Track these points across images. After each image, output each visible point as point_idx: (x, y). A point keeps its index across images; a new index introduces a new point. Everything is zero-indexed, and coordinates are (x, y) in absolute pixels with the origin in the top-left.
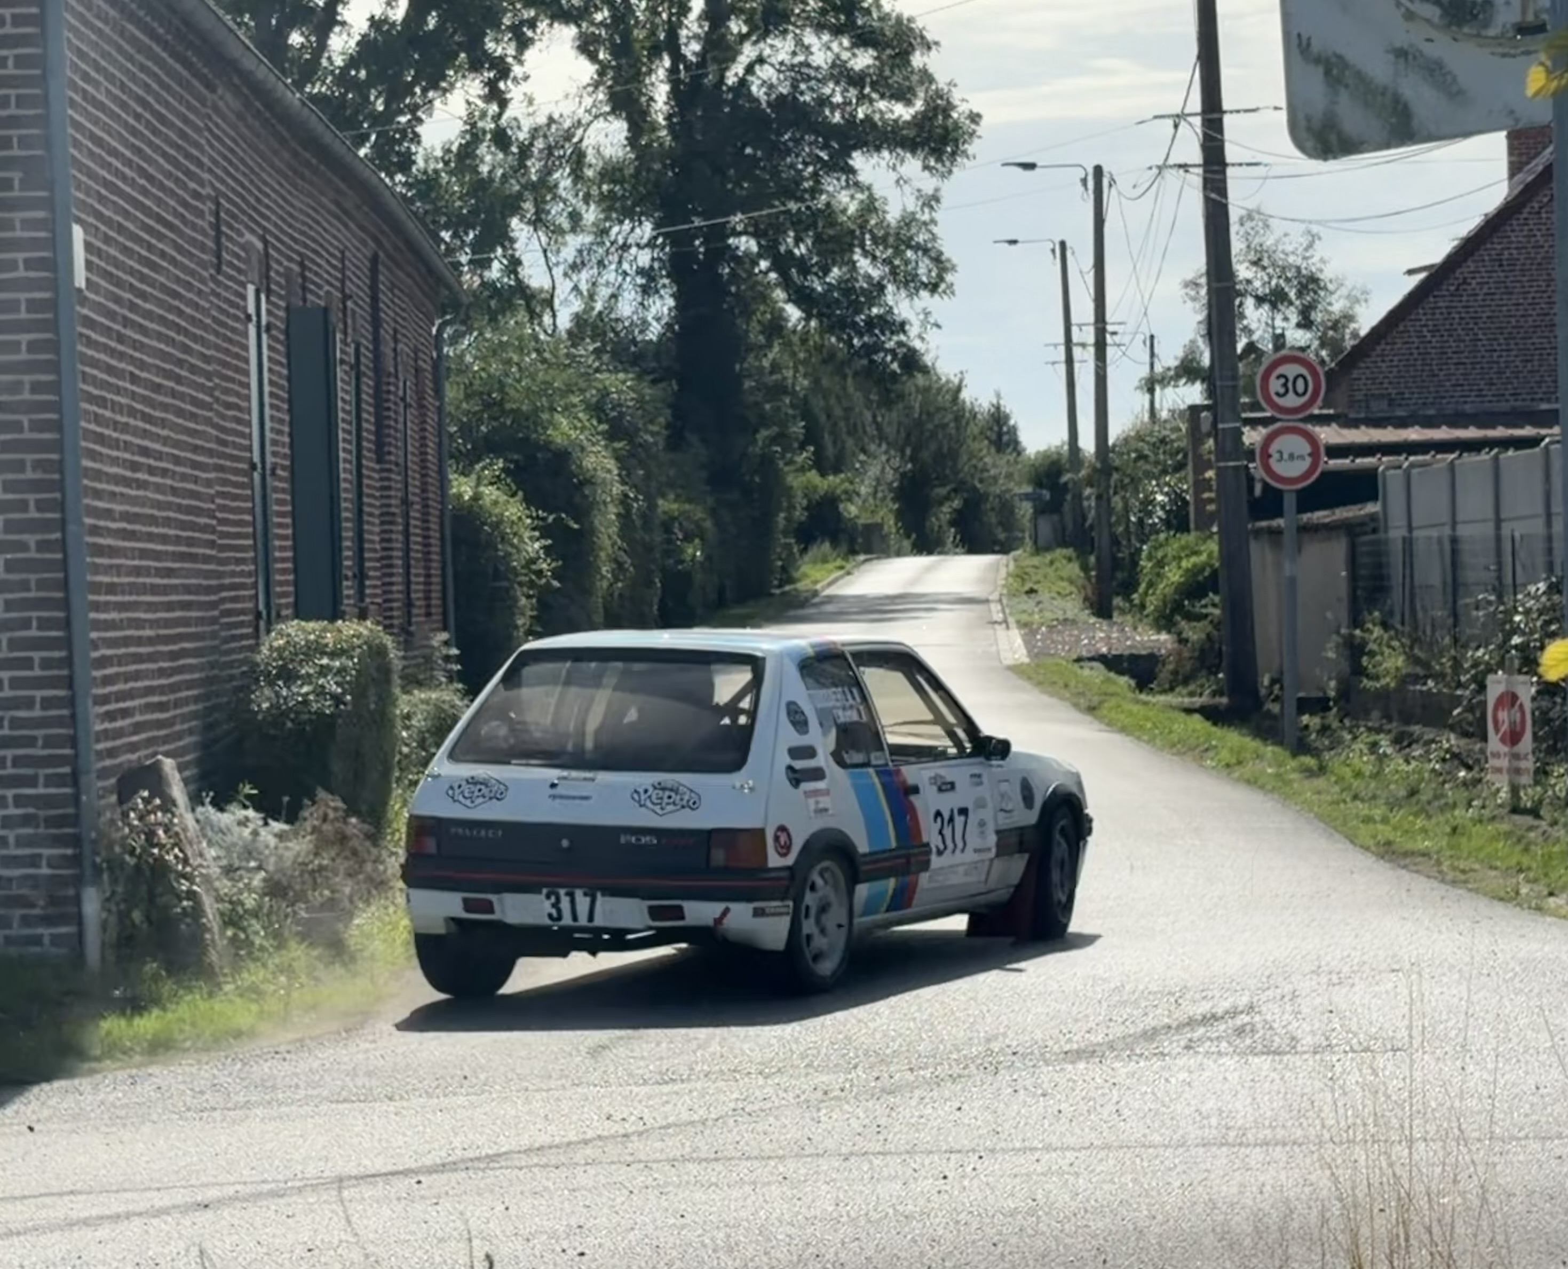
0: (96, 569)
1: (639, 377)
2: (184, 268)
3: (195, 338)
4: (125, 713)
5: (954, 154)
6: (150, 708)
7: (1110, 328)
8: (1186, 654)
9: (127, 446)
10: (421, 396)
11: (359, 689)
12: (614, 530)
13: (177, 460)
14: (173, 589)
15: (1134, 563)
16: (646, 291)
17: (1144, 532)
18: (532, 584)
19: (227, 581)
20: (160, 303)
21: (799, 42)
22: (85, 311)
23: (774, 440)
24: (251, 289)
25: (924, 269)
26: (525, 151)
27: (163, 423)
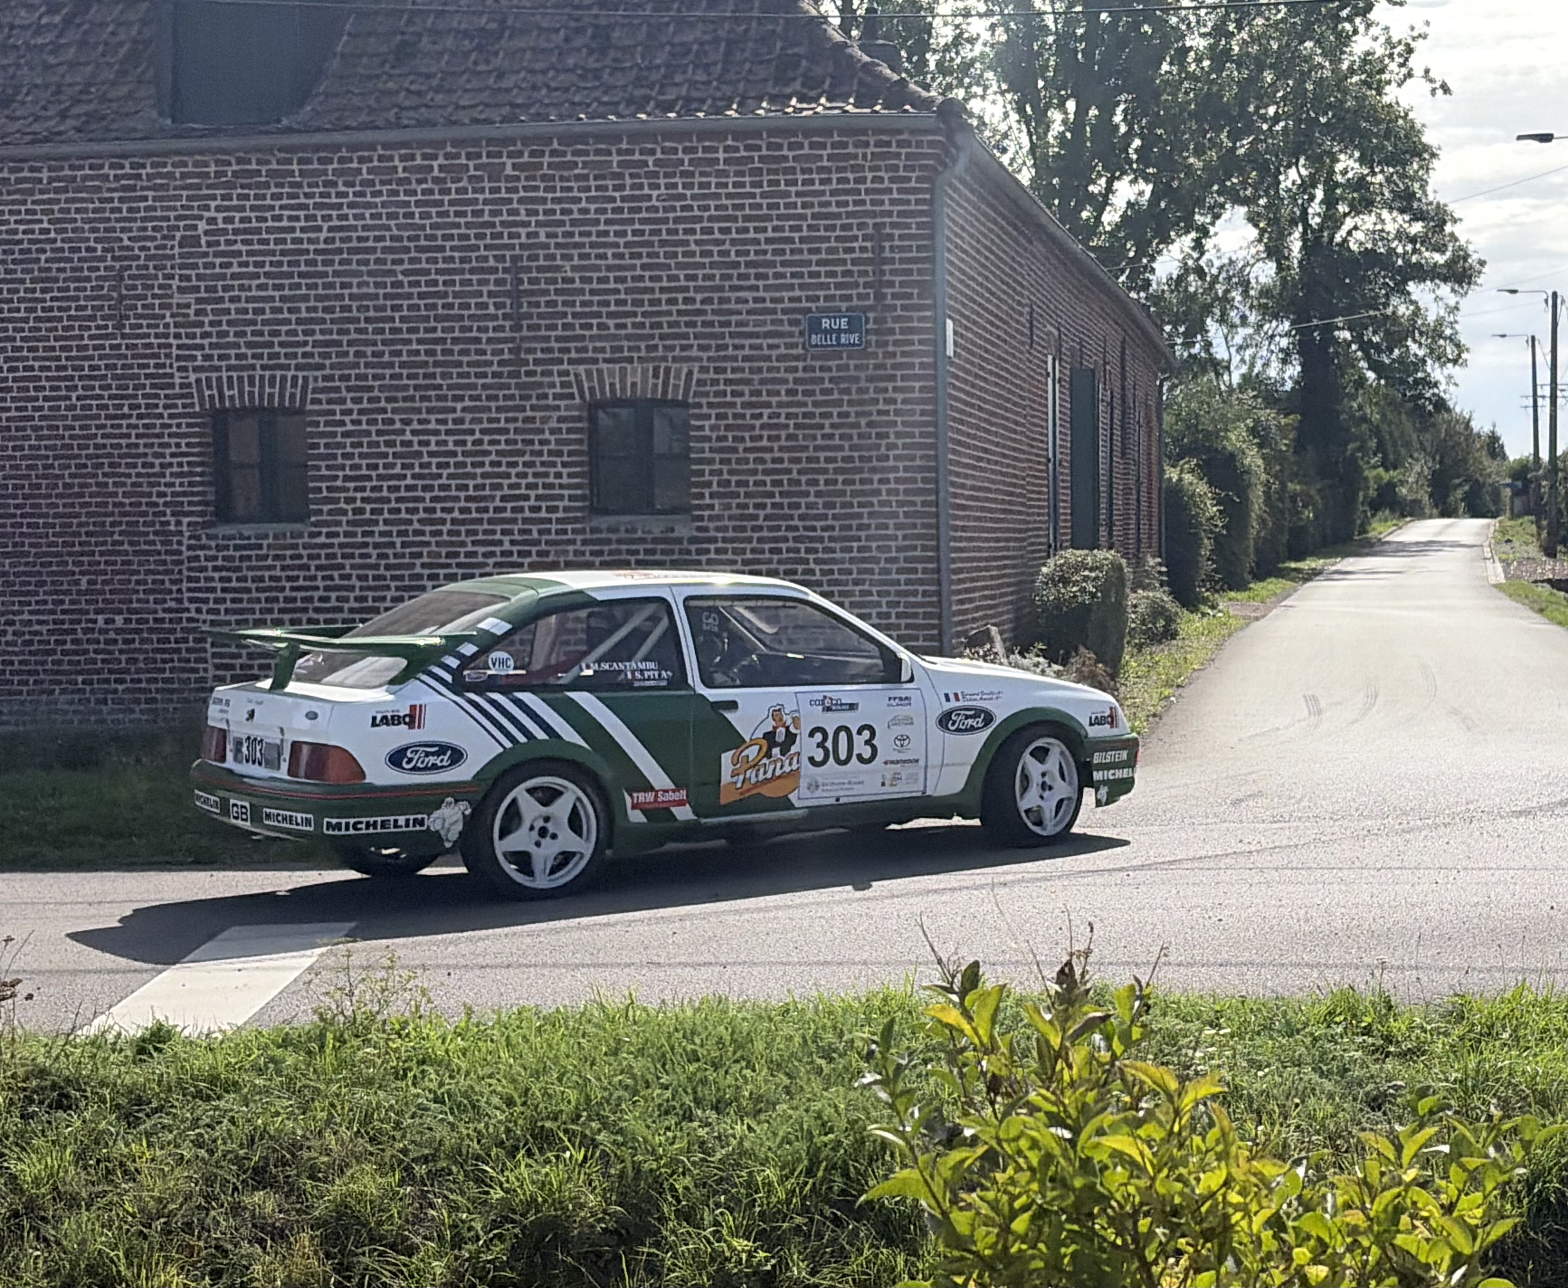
0: (956, 518)
1: (1278, 412)
2: (1010, 345)
3: (1016, 386)
4: (971, 600)
5: (1469, 283)
6: (986, 597)
9: (976, 448)
10: (1149, 421)
11: (1105, 591)
12: (1261, 501)
13: (1004, 456)
14: (1000, 530)
16: (1284, 362)
18: (1210, 532)
19: (1031, 526)
20: (997, 365)
21: (1379, 216)
22: (952, 369)
23: (1359, 449)
24: (1050, 359)
25: (1450, 351)
26: (1215, 279)
27: (996, 434)
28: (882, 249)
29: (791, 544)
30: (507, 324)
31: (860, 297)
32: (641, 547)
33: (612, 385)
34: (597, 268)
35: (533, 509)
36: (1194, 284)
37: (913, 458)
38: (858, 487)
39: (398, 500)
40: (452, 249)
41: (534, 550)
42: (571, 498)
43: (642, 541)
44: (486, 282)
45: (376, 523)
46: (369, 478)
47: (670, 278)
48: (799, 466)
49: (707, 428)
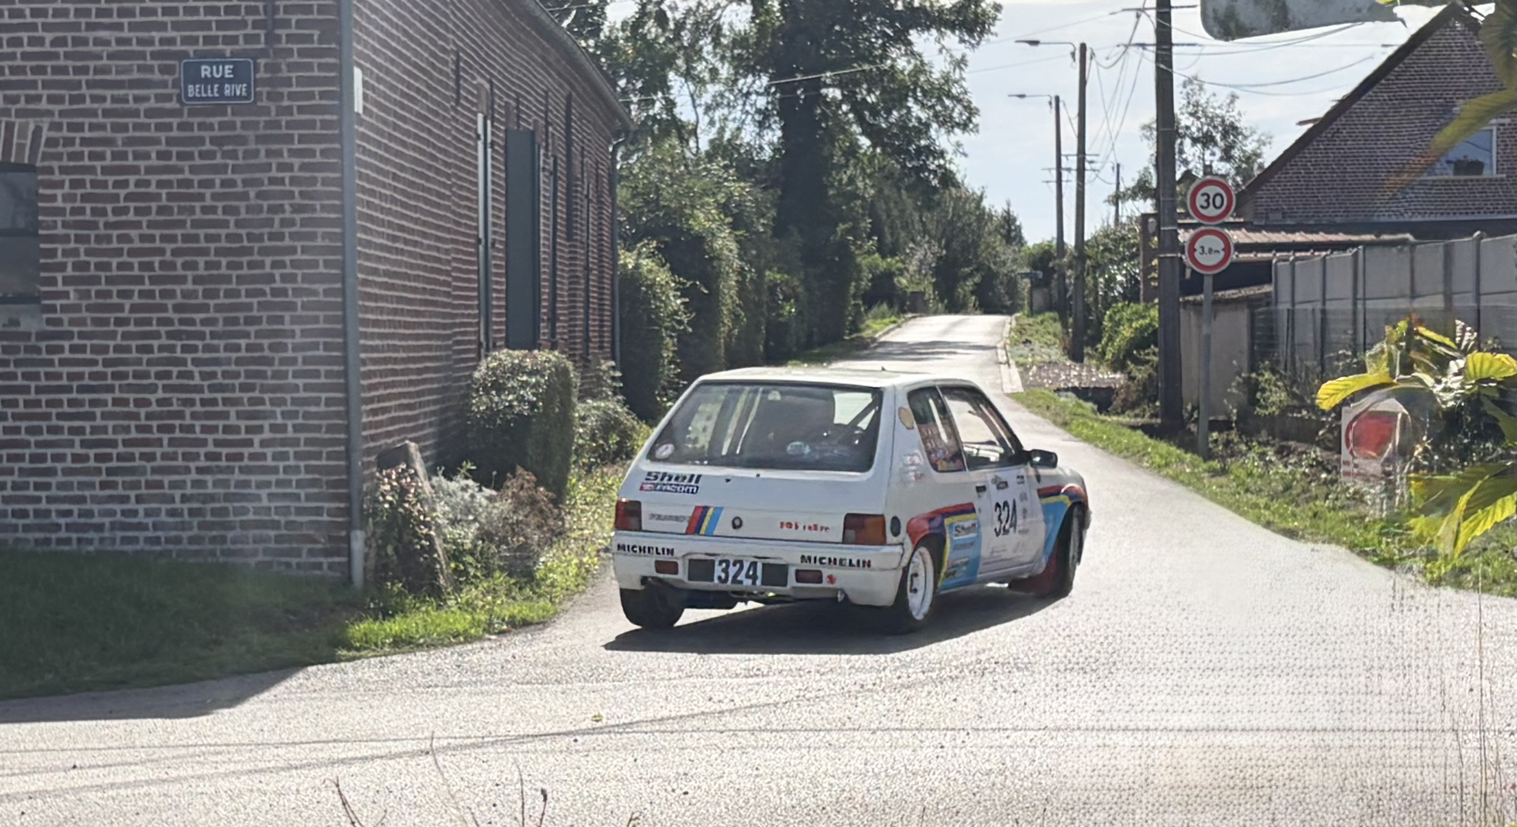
0: (367, 310)
1: (754, 185)
2: (433, 101)
3: (440, 150)
4: (385, 410)
5: (982, 33)
6: (404, 406)
7: (1088, 158)
8: (1133, 388)
9: (390, 225)
10: (599, 195)
11: (547, 397)
12: (732, 292)
13: (424, 235)
14: (420, 325)
15: (1100, 322)
16: (761, 125)
17: (1108, 303)
18: (673, 329)
19: (458, 321)
20: (416, 125)
22: (362, 129)
23: (848, 232)
24: (480, 117)
25: (958, 113)
26: (680, 25)
27: (416, 209)
29: (164, 341)
31: (248, 39)
36: (651, 29)
37: (313, 236)
38: (245, 271)
47: (14, 13)
48: (173, 246)
49: (60, 198)
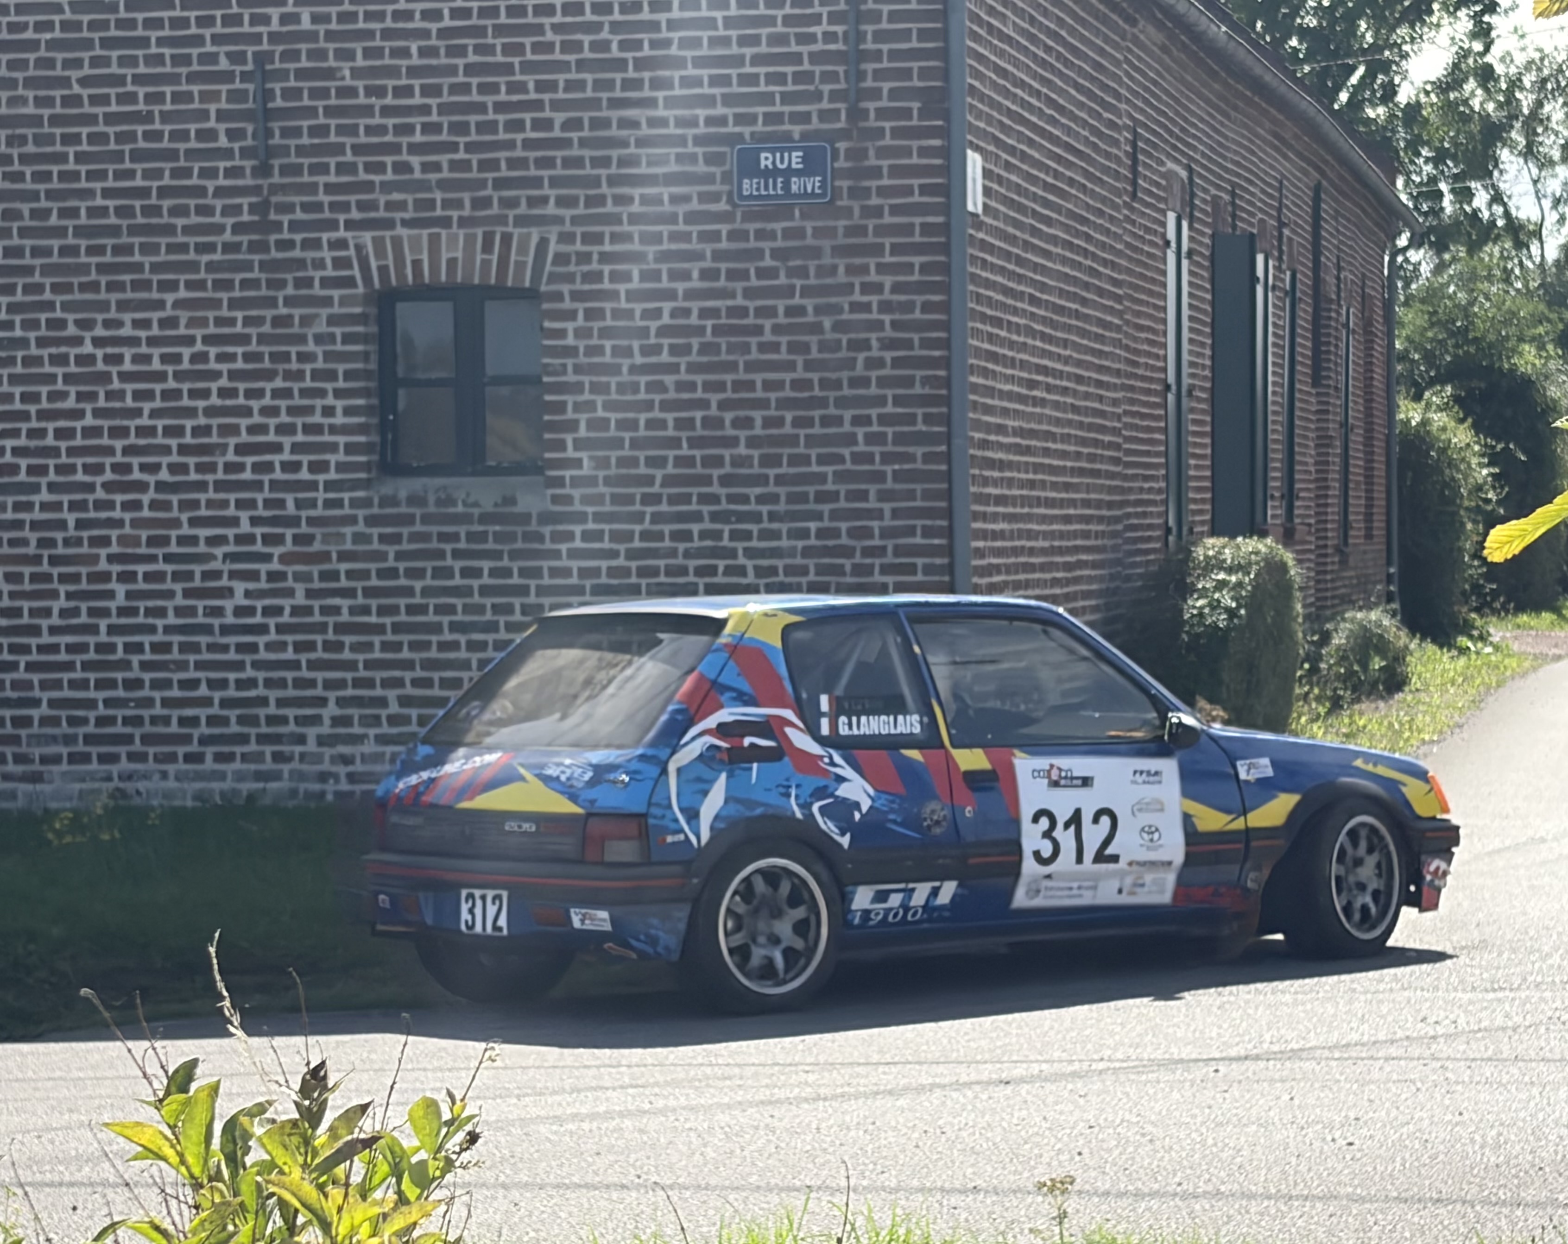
0: (986, 481)
13: (1079, 379)
19: (1133, 497)
22: (982, 235)
24: (1171, 215)
28: (861, 37)
29: (707, 525)
30: (248, 164)
31: (824, 115)
32: (462, 530)
33: (417, 264)
34: (393, 71)
35: (288, 467)
37: (909, 382)
38: (817, 430)
39: (71, 451)
40: (160, 42)
41: (289, 533)
42: (350, 449)
43: (465, 518)
44: (214, 96)
45: (35, 488)
46: (25, 416)
47: (513, 87)
48: (722, 396)
49: (571, 334)
